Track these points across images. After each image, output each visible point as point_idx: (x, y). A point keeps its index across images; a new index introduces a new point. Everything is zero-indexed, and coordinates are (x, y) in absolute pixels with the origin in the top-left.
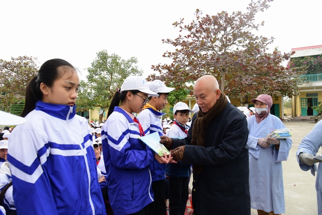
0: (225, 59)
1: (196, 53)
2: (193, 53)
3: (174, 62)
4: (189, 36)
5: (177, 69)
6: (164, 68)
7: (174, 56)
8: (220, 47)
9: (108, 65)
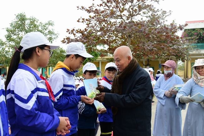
0: (131, 27)
1: (106, 20)
2: (104, 21)
3: (87, 27)
4: (101, 5)
5: (90, 33)
6: (78, 32)
7: (87, 22)
8: (127, 17)
9: (27, 27)
